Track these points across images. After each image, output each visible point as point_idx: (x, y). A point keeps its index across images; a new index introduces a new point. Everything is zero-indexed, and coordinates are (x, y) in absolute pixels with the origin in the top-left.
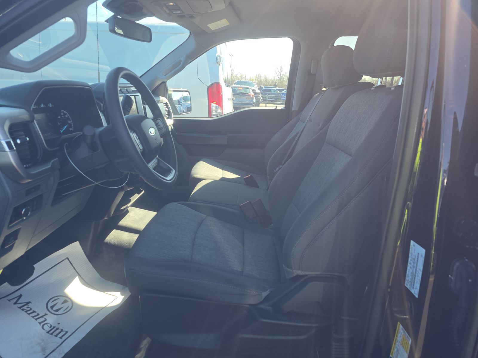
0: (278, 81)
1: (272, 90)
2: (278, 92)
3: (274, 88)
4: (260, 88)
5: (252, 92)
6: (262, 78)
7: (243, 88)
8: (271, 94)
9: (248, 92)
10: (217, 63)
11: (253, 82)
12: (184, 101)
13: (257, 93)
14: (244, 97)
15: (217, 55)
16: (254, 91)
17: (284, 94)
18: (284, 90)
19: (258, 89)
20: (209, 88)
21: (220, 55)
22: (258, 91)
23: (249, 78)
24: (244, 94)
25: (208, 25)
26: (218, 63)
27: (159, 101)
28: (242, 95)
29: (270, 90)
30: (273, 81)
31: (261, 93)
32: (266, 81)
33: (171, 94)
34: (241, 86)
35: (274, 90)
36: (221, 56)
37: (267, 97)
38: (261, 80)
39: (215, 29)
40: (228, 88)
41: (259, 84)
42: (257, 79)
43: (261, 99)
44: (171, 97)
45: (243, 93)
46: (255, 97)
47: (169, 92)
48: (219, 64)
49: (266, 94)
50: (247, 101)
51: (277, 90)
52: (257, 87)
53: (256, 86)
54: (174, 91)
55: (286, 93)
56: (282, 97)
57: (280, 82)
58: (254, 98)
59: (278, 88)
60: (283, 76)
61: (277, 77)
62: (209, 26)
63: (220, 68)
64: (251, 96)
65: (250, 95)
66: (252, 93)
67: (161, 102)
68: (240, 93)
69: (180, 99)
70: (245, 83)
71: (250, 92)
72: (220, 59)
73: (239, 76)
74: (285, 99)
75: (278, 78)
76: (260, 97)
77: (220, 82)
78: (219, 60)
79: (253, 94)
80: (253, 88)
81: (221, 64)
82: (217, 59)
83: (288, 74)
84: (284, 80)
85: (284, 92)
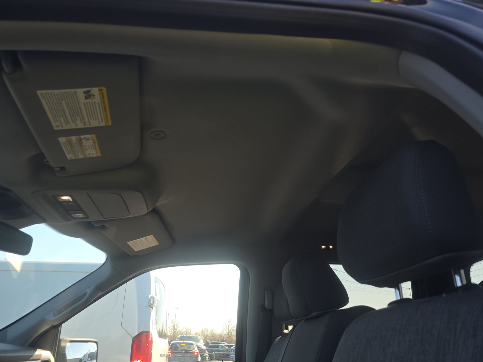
0: (226, 336)
1: (219, 347)
2: (227, 348)
3: (222, 343)
4: (206, 344)
5: (197, 348)
6: (209, 333)
7: (186, 344)
8: (219, 351)
9: (192, 349)
10: (149, 306)
11: (199, 336)
12: (89, 359)
13: (203, 349)
14: (187, 356)
15: (150, 296)
16: (200, 347)
17: (233, 350)
18: (232, 346)
19: (204, 345)
20: (133, 338)
21: (154, 296)
22: (204, 348)
23: (195, 333)
24: (187, 352)
25: (128, 243)
26: (151, 306)
27: (32, 356)
28: (184, 353)
29: (218, 346)
30: (220, 336)
31: (208, 350)
32: (213, 337)
33: (65, 347)
34: (185, 341)
35: (222, 347)
36: (156, 298)
37: (215, 355)
38: (207, 335)
39: (140, 250)
40: (162, 340)
41: (206, 338)
42: (203, 333)
43: (207, 358)
44: (64, 351)
45: (186, 350)
46: (201, 355)
47: (62, 344)
48: (152, 308)
49: (213, 351)
50: (190, 360)
51: (226, 345)
52: (203, 343)
53: (202, 341)
54: (72, 341)
55: (235, 349)
56: (231, 354)
57: (228, 337)
58: (199, 356)
59: (226, 344)
60: (231, 331)
61: (225, 331)
62: (130, 244)
63: (153, 313)
64: (196, 354)
65: (194, 353)
66: (196, 350)
67: (37, 358)
68: (182, 350)
69: (85, 356)
70: (190, 338)
71: (194, 349)
72: (154, 301)
73: (183, 331)
74: (234, 356)
75: (225, 333)
76: (207, 354)
77: (151, 330)
78: (152, 303)
79: (198, 351)
80: (199, 344)
81: (154, 308)
82: (150, 301)
83: (235, 328)
84: (232, 334)
85: (233, 348)
